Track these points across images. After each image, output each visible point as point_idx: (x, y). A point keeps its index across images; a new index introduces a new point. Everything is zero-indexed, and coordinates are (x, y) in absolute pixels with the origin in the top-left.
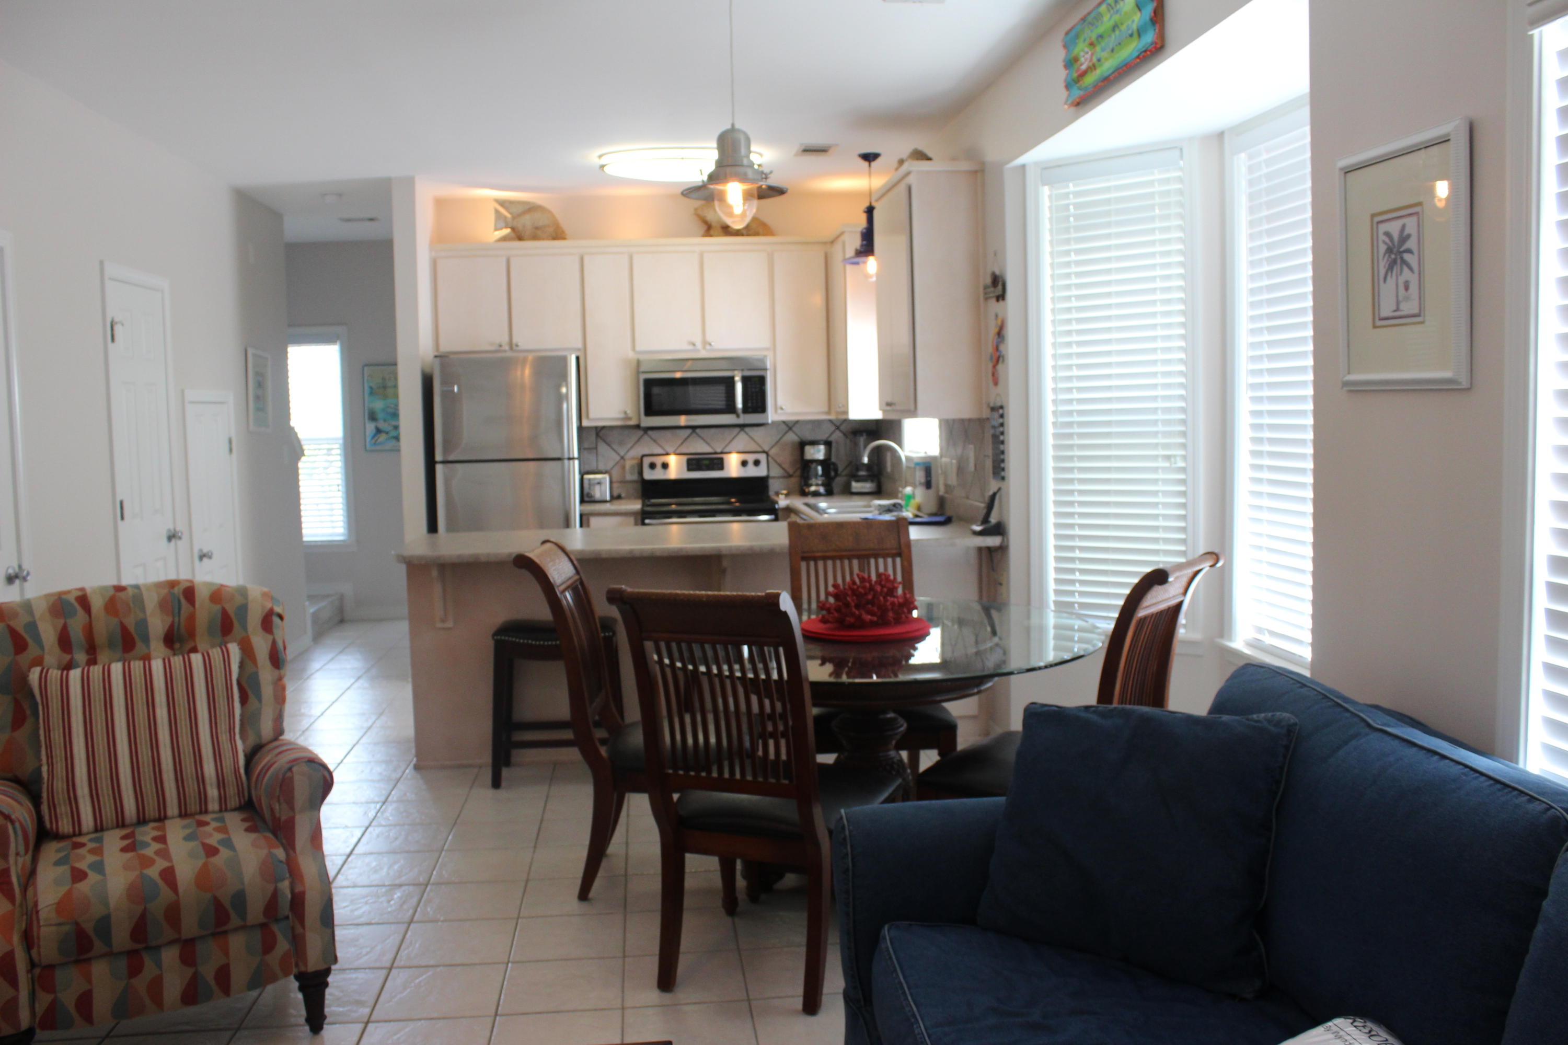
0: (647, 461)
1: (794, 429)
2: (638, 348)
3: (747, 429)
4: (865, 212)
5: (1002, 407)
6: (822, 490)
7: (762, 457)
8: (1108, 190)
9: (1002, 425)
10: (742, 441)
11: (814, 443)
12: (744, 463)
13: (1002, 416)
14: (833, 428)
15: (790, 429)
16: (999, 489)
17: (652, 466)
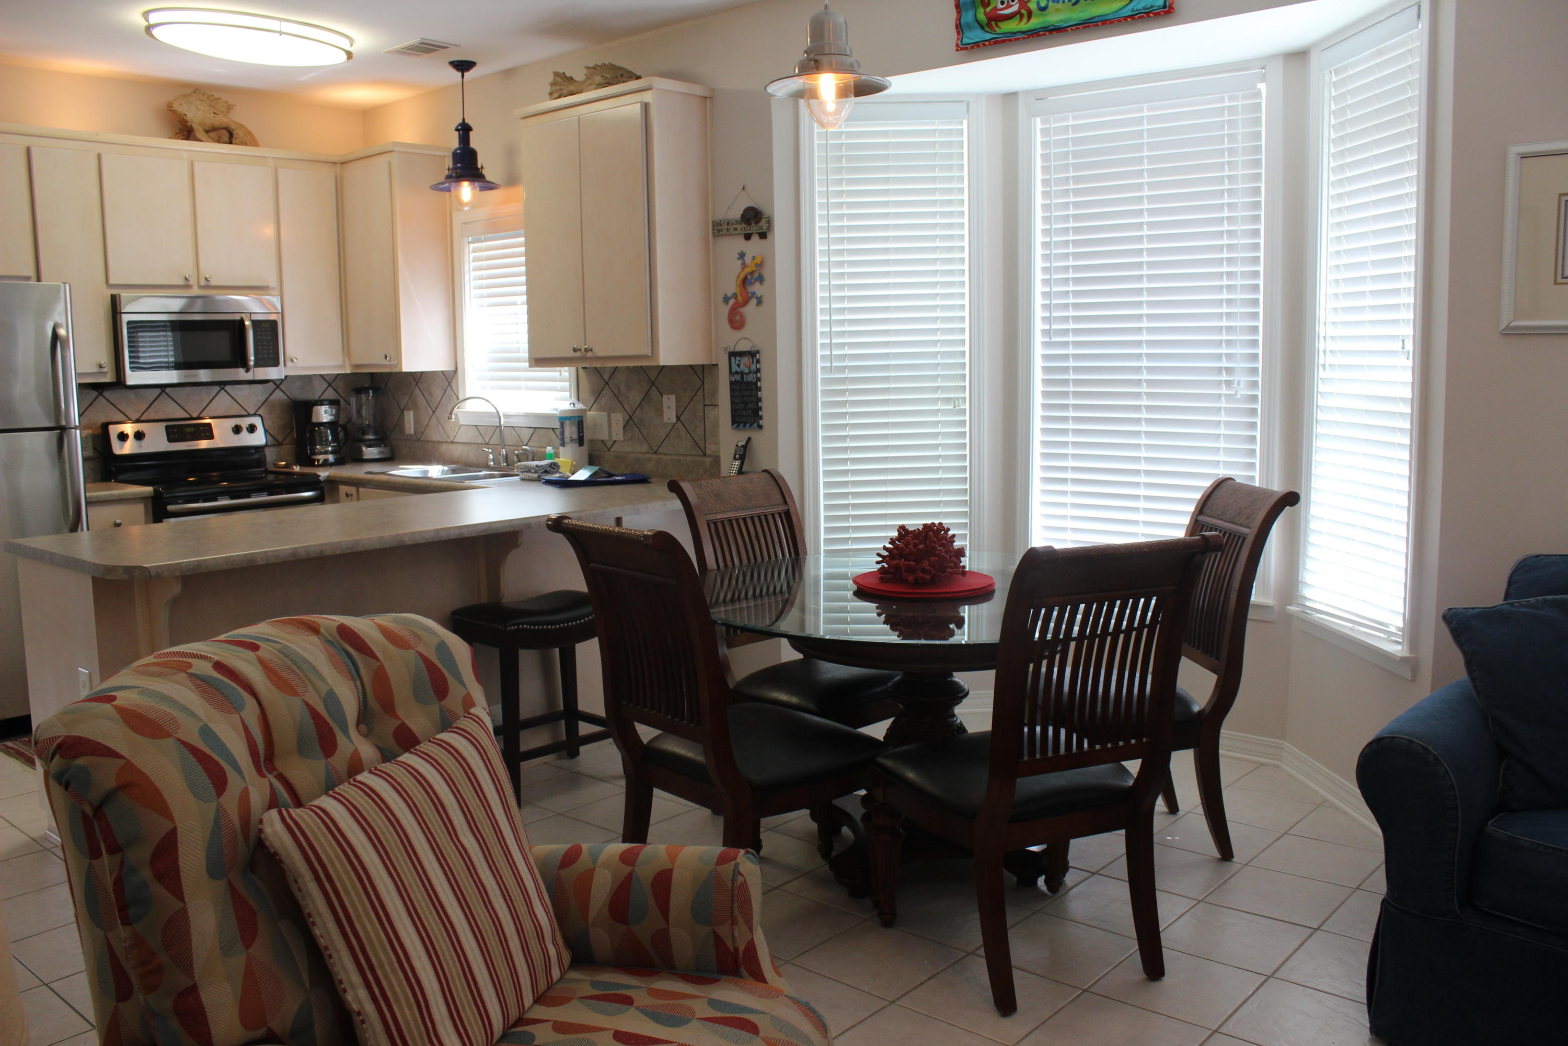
0: (114, 430)
1: (281, 387)
2: (112, 281)
3: (228, 388)
4: (457, 130)
5: (758, 352)
6: (331, 458)
7: (257, 421)
8: (886, 134)
9: (758, 370)
10: (223, 402)
11: (321, 403)
12: (237, 430)
13: (758, 361)
14: (326, 385)
15: (278, 387)
16: (749, 439)
17: (123, 437)
